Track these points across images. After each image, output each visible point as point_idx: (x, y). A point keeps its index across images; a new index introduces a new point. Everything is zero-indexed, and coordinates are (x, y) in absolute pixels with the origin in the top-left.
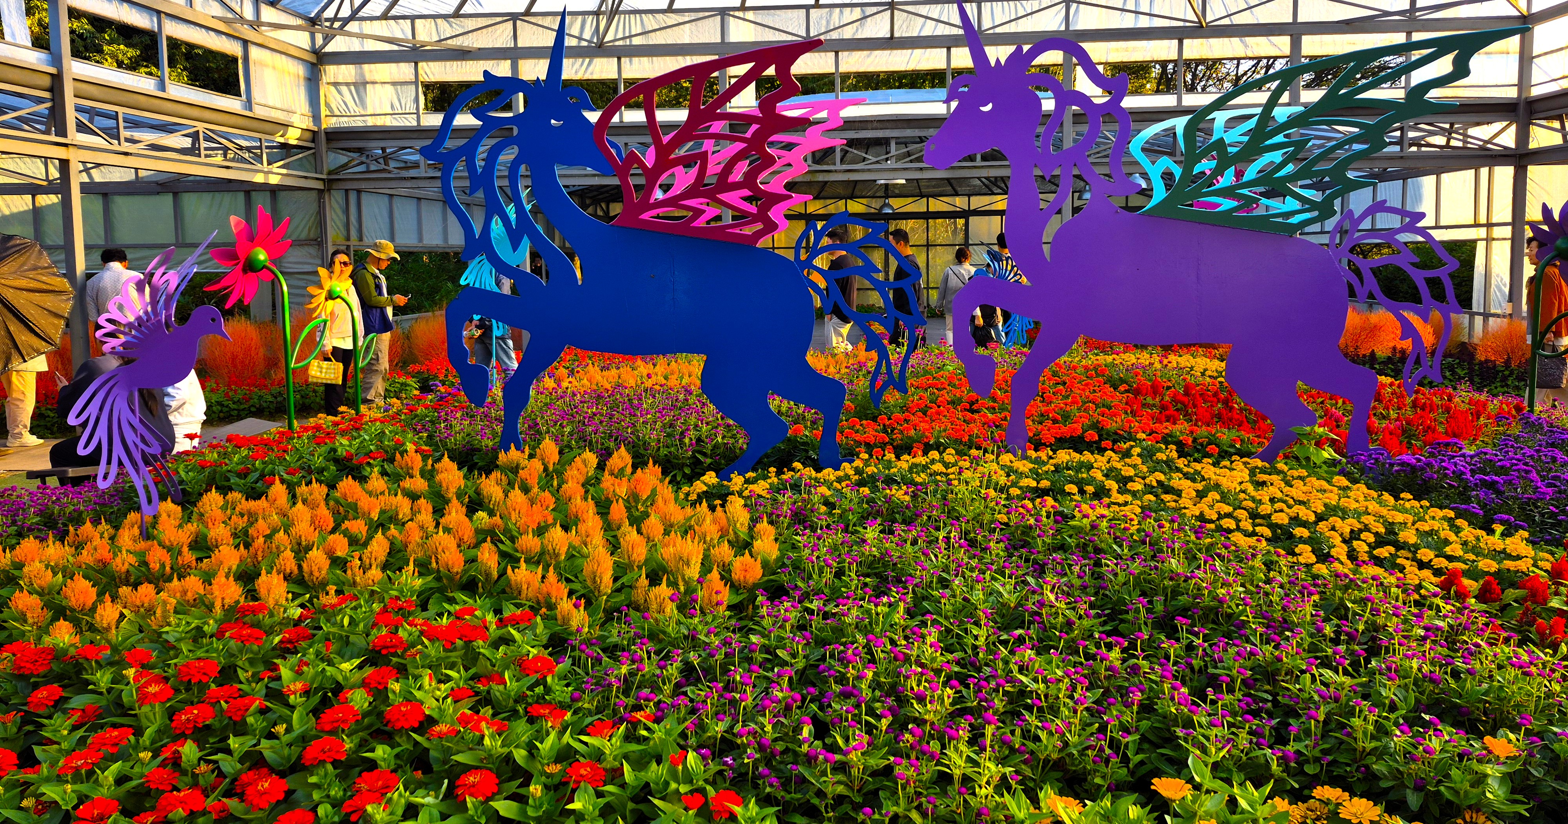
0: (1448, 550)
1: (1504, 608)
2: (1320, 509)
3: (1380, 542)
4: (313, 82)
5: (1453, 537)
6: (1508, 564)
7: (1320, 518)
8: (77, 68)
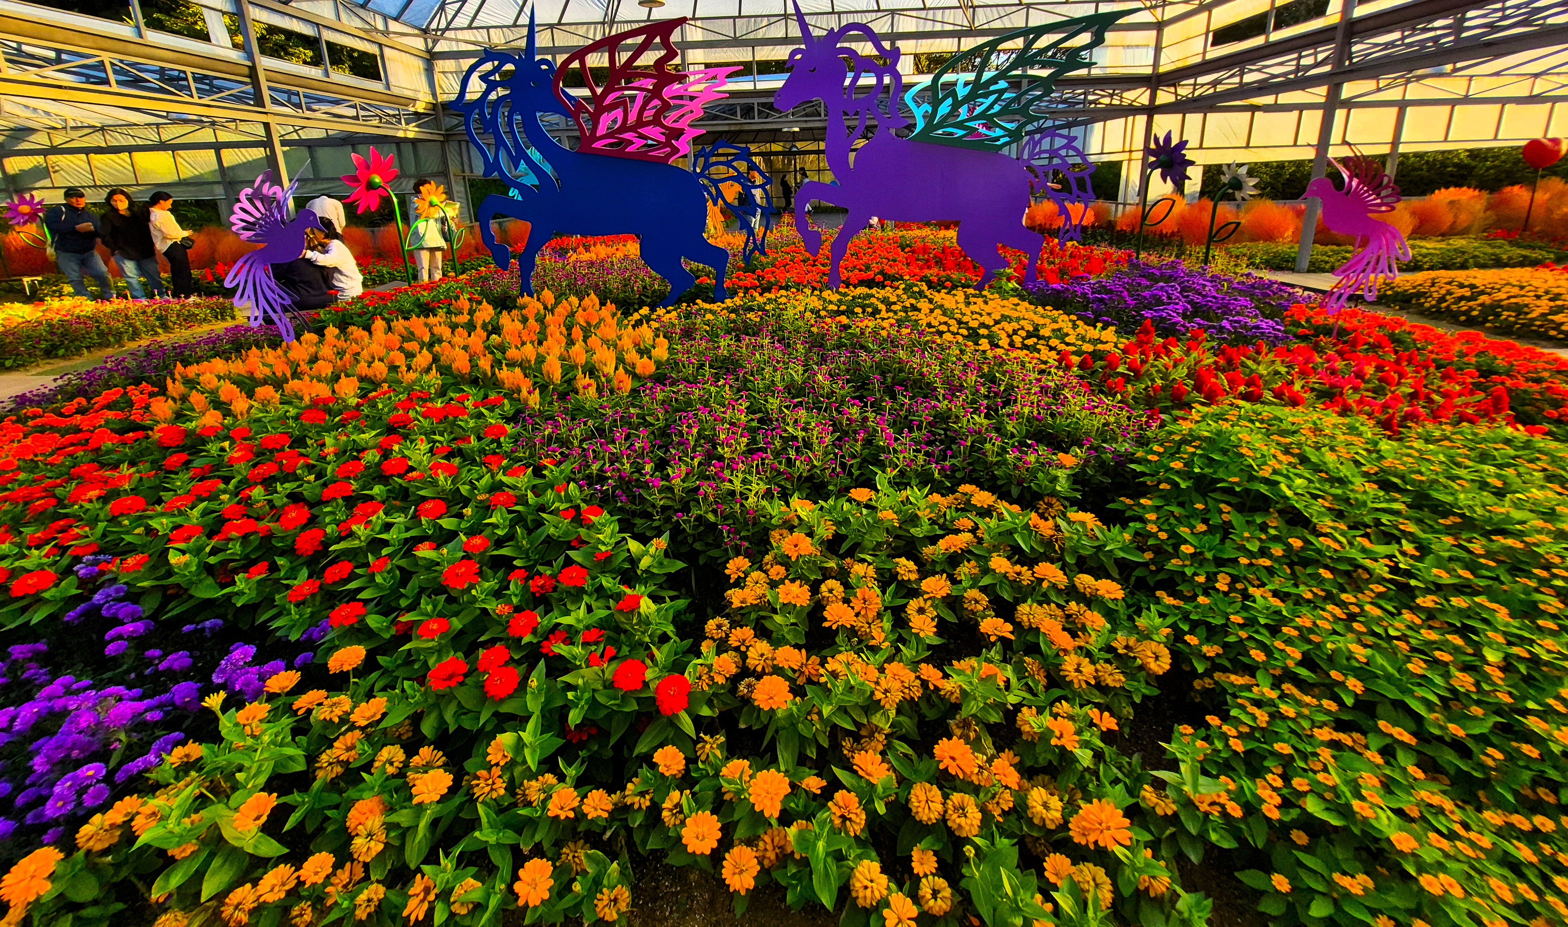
0: (1067, 339)
1: (1093, 373)
2: (998, 318)
3: (1029, 335)
4: (429, 71)
5: (1071, 332)
6: (1100, 347)
7: (997, 322)
8: (266, 62)
